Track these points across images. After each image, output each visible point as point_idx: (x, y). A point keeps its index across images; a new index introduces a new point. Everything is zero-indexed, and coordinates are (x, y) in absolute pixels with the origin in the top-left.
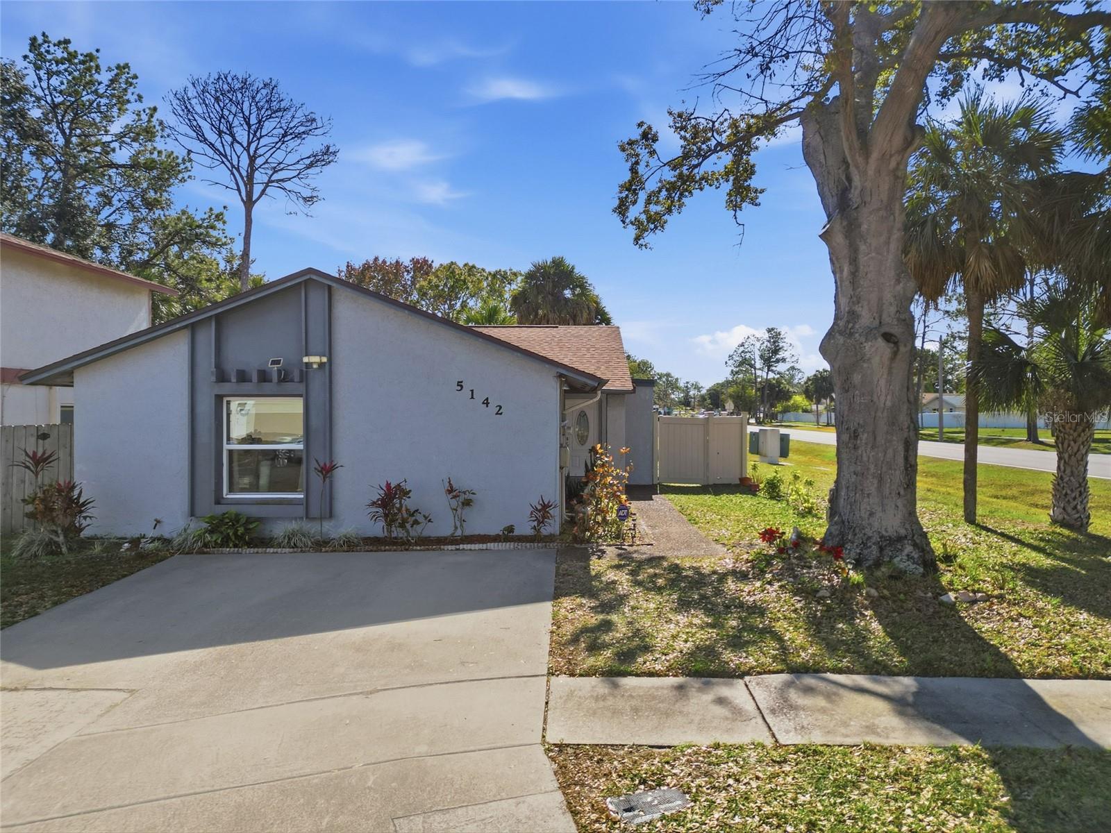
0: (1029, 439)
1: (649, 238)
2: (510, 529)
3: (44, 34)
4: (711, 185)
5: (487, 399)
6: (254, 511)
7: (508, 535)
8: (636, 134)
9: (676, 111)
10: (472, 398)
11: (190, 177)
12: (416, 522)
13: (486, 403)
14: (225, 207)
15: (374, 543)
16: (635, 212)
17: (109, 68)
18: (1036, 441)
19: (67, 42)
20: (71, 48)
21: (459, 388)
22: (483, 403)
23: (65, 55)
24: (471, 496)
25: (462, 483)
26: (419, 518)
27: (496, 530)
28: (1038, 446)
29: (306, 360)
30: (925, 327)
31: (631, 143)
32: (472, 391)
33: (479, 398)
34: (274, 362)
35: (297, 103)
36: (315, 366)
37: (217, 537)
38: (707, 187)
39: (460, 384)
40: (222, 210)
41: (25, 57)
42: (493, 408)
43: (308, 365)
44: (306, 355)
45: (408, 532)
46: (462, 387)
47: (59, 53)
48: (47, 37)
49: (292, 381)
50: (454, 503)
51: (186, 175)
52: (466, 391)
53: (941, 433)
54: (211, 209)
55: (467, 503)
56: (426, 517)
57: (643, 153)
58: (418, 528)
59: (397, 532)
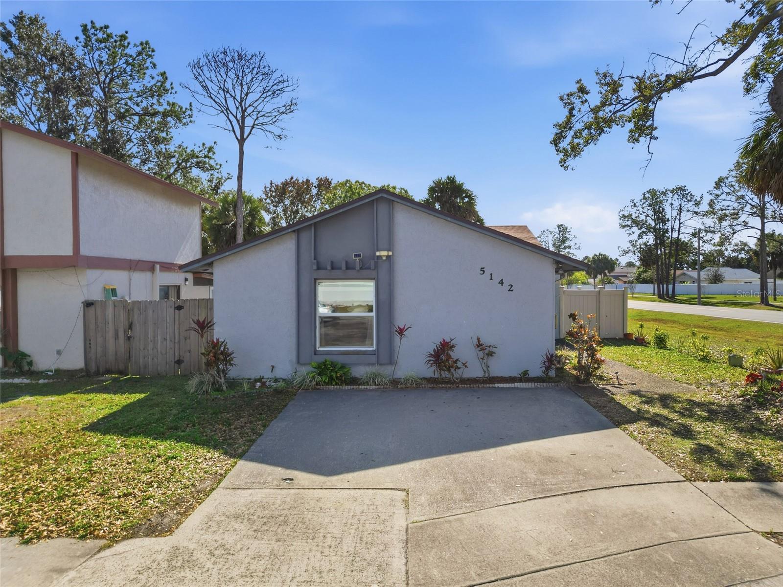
0: (762, 302)
1: (571, 162)
2: (526, 373)
3: (92, 22)
4: (618, 125)
5: (502, 280)
6: (340, 360)
7: (524, 377)
8: (574, 88)
9: (601, 72)
10: (491, 279)
11: (190, 121)
12: (458, 368)
13: (501, 282)
14: (215, 143)
15: (433, 382)
16: (565, 144)
17: (135, 44)
18: (767, 304)
19: (107, 27)
20: (109, 31)
21: (482, 272)
22: (499, 283)
23: (105, 36)
24: (494, 350)
25: (486, 340)
26: (459, 364)
27: (515, 374)
28: (770, 307)
29: (378, 254)
30: (680, 224)
31: (570, 95)
32: (491, 274)
33: (497, 279)
34: (356, 256)
35: (273, 68)
36: (384, 258)
37: (325, 379)
38: (614, 126)
39: (482, 270)
40: (213, 144)
41: (77, 38)
42: (506, 287)
43: (380, 257)
44: (377, 251)
45: (453, 375)
46: (484, 271)
47: (100, 35)
48: (94, 23)
49: (369, 268)
50: (481, 354)
51: (188, 120)
52: (487, 274)
53: (700, 298)
54: (204, 144)
55: (491, 354)
56: (464, 364)
57: (577, 102)
58: (460, 371)
59: (445, 374)
